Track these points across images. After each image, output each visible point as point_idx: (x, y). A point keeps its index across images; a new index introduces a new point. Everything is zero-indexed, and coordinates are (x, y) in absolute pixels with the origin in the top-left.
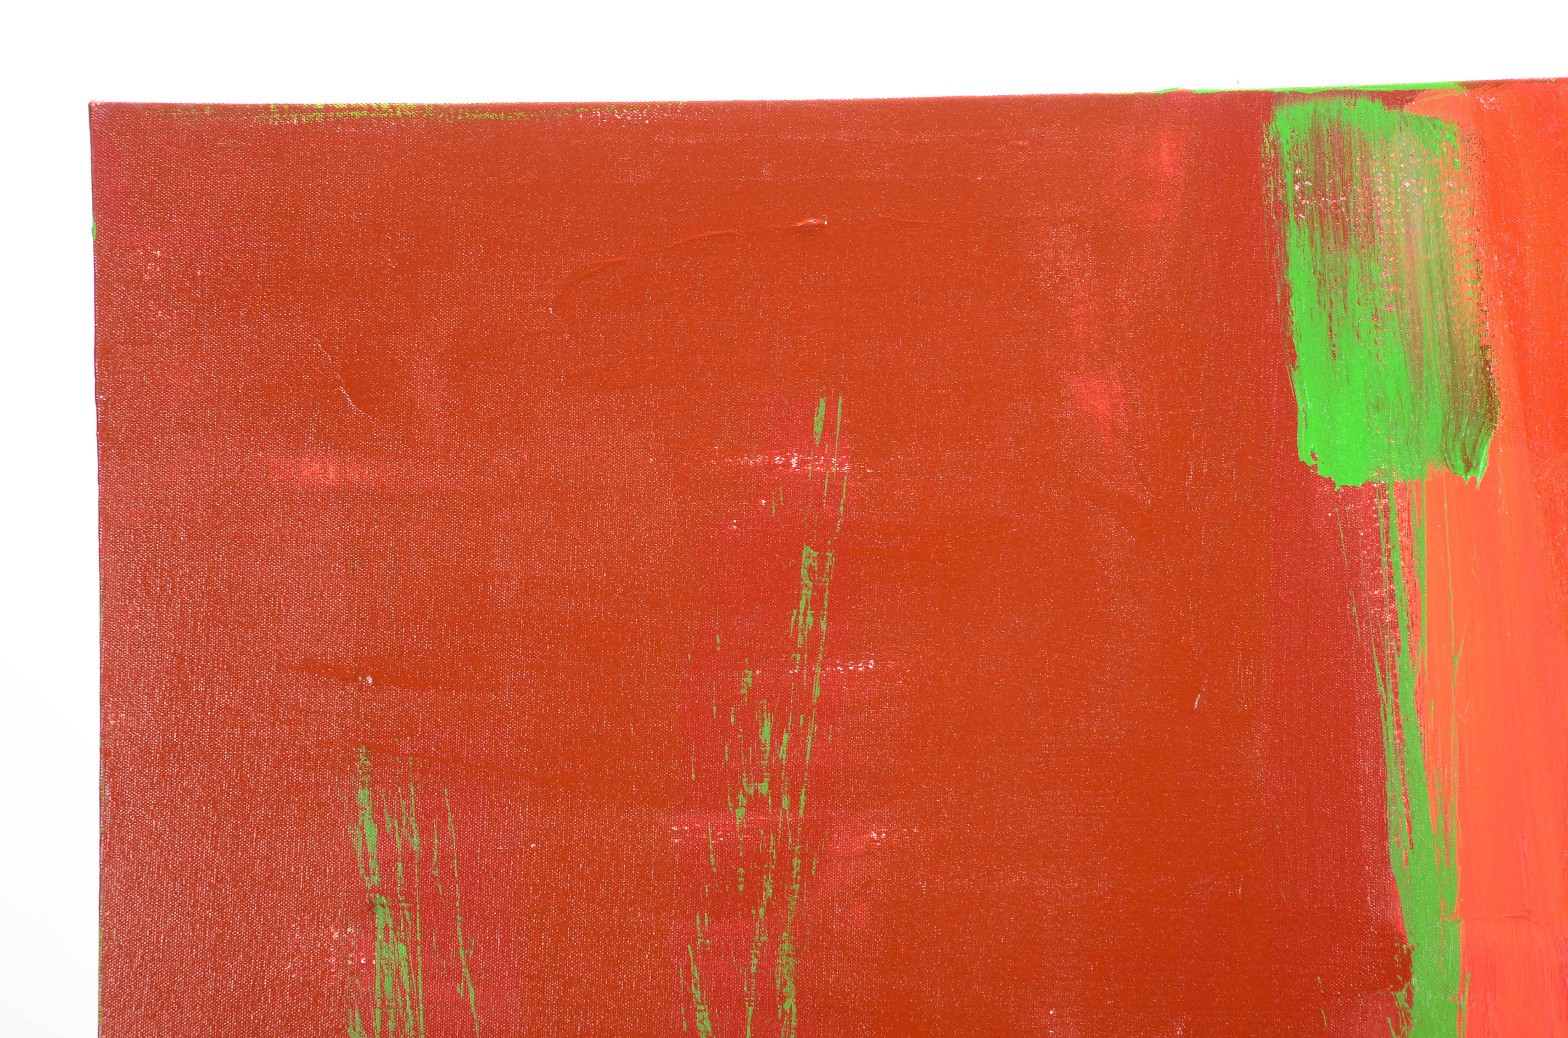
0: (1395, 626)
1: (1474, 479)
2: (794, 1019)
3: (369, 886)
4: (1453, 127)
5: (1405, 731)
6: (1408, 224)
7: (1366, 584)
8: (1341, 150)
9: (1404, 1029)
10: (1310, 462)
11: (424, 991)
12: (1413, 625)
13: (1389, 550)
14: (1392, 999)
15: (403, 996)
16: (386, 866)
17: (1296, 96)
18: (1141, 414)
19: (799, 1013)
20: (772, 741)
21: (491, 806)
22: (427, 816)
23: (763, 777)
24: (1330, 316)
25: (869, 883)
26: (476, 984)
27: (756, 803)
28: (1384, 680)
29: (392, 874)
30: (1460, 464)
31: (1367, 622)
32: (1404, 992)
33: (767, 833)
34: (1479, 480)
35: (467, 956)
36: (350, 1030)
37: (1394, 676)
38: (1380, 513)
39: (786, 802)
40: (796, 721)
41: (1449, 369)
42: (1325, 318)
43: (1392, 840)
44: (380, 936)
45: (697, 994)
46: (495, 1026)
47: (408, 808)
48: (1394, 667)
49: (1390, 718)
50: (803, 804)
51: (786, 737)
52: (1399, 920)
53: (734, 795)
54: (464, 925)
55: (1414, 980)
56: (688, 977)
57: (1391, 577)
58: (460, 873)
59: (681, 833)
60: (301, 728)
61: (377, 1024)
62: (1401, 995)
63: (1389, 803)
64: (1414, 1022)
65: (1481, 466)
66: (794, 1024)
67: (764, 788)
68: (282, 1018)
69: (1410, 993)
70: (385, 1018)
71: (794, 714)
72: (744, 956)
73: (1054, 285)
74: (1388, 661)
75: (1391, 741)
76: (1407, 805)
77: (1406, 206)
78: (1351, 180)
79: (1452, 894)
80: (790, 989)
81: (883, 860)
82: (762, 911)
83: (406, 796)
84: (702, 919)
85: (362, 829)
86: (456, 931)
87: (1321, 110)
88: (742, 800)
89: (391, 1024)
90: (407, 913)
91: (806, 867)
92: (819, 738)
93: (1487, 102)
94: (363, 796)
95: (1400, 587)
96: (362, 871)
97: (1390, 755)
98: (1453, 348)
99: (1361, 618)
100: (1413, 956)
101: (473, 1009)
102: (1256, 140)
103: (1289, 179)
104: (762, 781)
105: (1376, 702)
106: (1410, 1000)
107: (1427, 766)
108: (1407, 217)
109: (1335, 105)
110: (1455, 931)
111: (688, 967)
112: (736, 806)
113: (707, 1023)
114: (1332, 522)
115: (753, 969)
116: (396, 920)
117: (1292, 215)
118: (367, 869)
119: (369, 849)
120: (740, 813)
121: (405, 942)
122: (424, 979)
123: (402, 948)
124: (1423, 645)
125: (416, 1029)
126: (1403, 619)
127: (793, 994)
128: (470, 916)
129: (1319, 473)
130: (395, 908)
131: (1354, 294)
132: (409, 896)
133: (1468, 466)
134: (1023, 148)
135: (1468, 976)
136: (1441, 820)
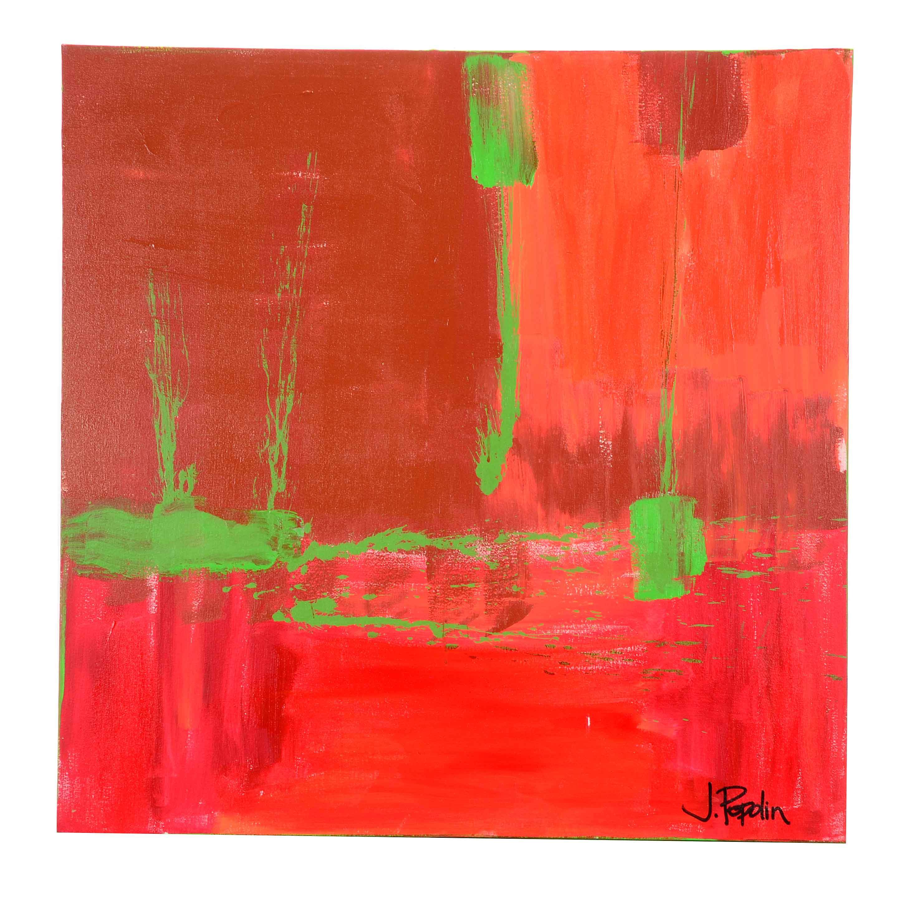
0: (502, 236)
1: (529, 187)
2: (296, 365)
3: (152, 316)
4: (525, 66)
5: (504, 271)
6: (510, 98)
7: (493, 221)
8: (488, 73)
9: (500, 370)
10: (475, 179)
11: (171, 351)
12: (508, 235)
13: (501, 210)
14: (496, 360)
15: (164, 353)
16: (158, 309)
17: (474, 53)
18: (419, 161)
19: (298, 362)
20: (291, 271)
21: (194, 290)
22: (172, 293)
23: (287, 283)
24: (483, 129)
25: (323, 319)
26: (188, 350)
27: (284, 291)
28: (498, 254)
29: (160, 312)
30: (525, 181)
31: (493, 234)
32: (500, 358)
33: (288, 302)
34: (531, 187)
35: (185, 340)
36: (146, 364)
37: (501, 253)
38: (498, 198)
39: (295, 291)
40: (299, 264)
41: (522, 149)
42: (481, 130)
43: (498, 307)
44: (156, 333)
45: (263, 355)
46: (195, 364)
47: (166, 290)
48: (501, 250)
49: (499, 267)
50: (300, 292)
51: (295, 269)
52: (500, 334)
53: (277, 289)
54: (184, 330)
55: (503, 354)
56: (260, 350)
57: (501, 219)
58: (183, 312)
59: (259, 301)
60: (130, 261)
61: (155, 362)
62: (499, 359)
63: (498, 295)
64: (503, 368)
65: (532, 182)
66: (296, 366)
67: (287, 286)
68: (123, 359)
69: (502, 359)
70: (158, 360)
71: (298, 261)
72: (279, 343)
73: (390, 116)
74: (499, 247)
75: (499, 275)
76: (504, 296)
77: (509, 92)
78: (491, 82)
79: (517, 326)
80: (295, 355)
81: (328, 312)
82: (286, 328)
83: (165, 286)
84: (265, 330)
85: (150, 297)
86: (181, 332)
87: (481, 58)
88: (280, 291)
89: (159, 363)
90: (165, 325)
91: (301, 314)
92: (306, 270)
93: (536, 58)
94: (151, 285)
95: (503, 222)
96: (150, 311)
97: (499, 279)
98: (524, 142)
99: (491, 232)
100: (503, 346)
101: (187, 358)
102: (460, 68)
103: (470, 82)
104: (286, 284)
105: (494, 261)
106: (502, 361)
107: (511, 283)
108: (509, 96)
109: (486, 57)
110: (518, 338)
111: (260, 347)
112: (278, 293)
113: (266, 365)
114: (482, 200)
115: (282, 347)
116: (161, 328)
117: (471, 94)
118: (152, 310)
119: (153, 303)
120: (279, 295)
121: (164, 335)
122: (171, 348)
123: (163, 337)
124: (511, 242)
125: (168, 364)
126: (505, 233)
127: (296, 356)
128: (187, 327)
129: (478, 183)
130: (161, 324)
131: (491, 122)
132: (166, 320)
133: (528, 181)
134: (381, 68)
135: (521, 353)
136: (514, 301)
